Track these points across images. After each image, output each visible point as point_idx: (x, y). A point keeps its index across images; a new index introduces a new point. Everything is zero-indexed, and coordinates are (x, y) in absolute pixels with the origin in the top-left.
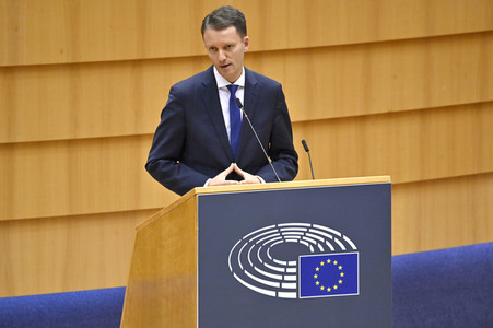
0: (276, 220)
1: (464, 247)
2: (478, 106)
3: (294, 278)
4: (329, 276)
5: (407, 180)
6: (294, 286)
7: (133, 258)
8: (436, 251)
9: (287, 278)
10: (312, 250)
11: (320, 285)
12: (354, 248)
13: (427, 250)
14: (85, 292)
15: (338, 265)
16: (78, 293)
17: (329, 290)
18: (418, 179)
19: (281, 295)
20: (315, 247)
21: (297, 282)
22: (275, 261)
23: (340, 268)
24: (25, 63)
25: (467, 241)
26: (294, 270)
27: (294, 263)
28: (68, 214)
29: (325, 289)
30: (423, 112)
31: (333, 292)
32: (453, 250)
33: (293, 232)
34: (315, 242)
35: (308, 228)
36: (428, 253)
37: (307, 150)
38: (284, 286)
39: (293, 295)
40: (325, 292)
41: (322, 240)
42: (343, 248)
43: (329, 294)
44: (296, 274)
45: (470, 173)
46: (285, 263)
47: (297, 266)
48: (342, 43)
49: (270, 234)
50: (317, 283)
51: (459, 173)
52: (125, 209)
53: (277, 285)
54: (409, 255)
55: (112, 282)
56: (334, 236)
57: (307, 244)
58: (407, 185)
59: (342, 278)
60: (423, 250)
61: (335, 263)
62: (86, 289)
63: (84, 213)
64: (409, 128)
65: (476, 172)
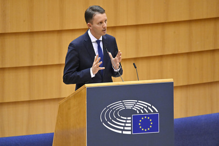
0: (122, 99)
1: (207, 115)
2: (213, 51)
3: (130, 125)
4: (146, 124)
5: (181, 84)
6: (130, 128)
7: (58, 117)
8: (195, 117)
9: (127, 125)
10: (138, 112)
11: (142, 128)
12: (157, 111)
13: (191, 116)
14: (37, 135)
15: (150, 119)
16: (33, 135)
17: (146, 130)
18: (186, 84)
19: (124, 132)
20: (139, 111)
21: (131, 127)
22: (121, 117)
23: (151, 120)
24: (9, 32)
25: (209, 112)
26: (130, 121)
27: (130, 118)
28: (29, 100)
29: (144, 130)
30: (188, 54)
31: (147, 131)
32: (202, 116)
33: (129, 104)
34: (139, 109)
35: (136, 102)
36: (191, 117)
37: (136, 68)
38: (126, 128)
39: (129, 133)
40: (144, 131)
41: (143, 108)
42: (152, 111)
43: (146, 132)
44: (131, 123)
45: (210, 81)
46: (126, 118)
47: (131, 120)
48: (152, 23)
49: (119, 105)
50: (140, 127)
51: (205, 81)
52: (55, 98)
53: (122, 128)
54: (183, 118)
55: (49, 130)
56: (148, 106)
57: (136, 110)
58: (181, 87)
59: (151, 125)
60: (188, 116)
61: (148, 118)
62: (37, 134)
63: (36, 99)
64: (182, 61)
65: (212, 81)
